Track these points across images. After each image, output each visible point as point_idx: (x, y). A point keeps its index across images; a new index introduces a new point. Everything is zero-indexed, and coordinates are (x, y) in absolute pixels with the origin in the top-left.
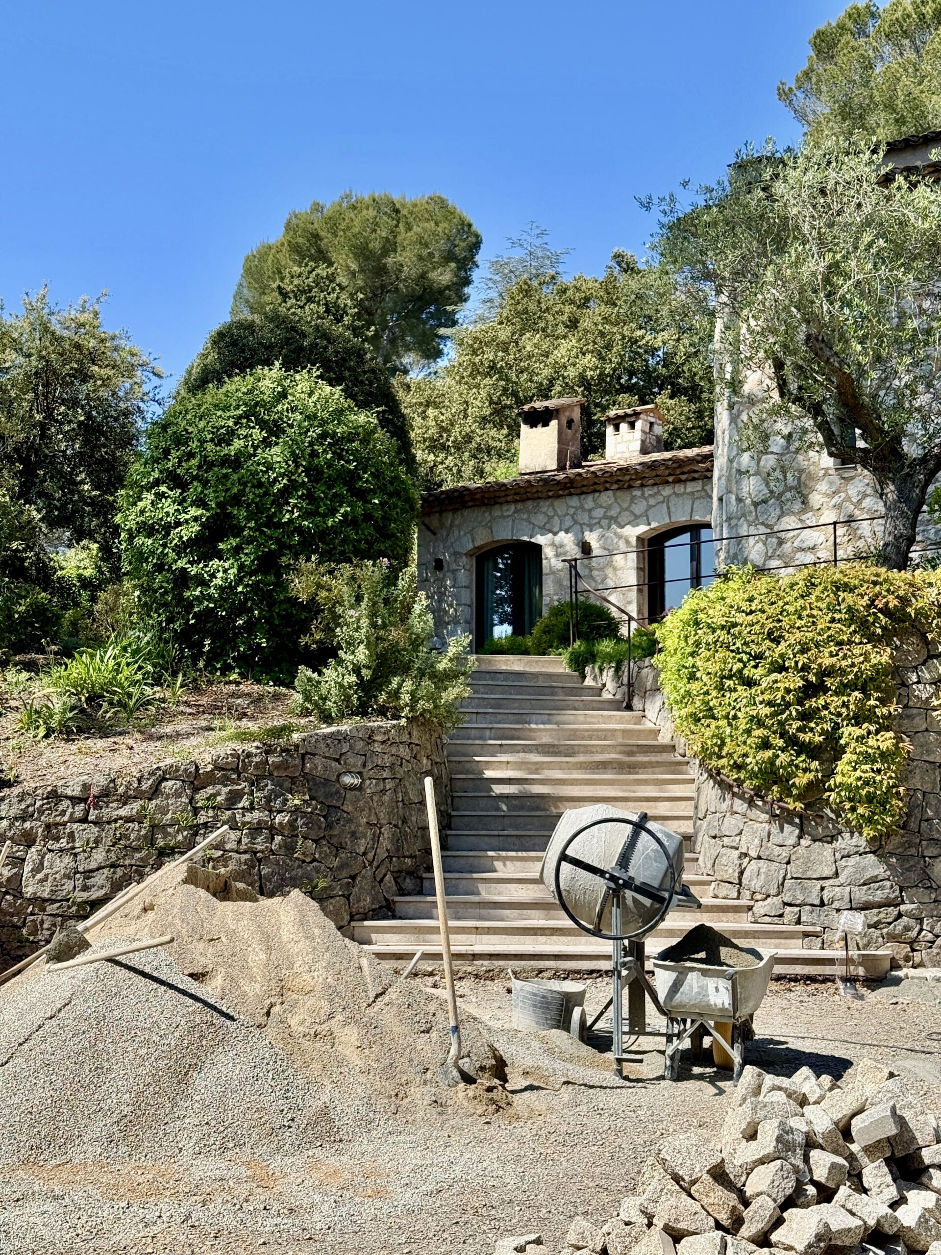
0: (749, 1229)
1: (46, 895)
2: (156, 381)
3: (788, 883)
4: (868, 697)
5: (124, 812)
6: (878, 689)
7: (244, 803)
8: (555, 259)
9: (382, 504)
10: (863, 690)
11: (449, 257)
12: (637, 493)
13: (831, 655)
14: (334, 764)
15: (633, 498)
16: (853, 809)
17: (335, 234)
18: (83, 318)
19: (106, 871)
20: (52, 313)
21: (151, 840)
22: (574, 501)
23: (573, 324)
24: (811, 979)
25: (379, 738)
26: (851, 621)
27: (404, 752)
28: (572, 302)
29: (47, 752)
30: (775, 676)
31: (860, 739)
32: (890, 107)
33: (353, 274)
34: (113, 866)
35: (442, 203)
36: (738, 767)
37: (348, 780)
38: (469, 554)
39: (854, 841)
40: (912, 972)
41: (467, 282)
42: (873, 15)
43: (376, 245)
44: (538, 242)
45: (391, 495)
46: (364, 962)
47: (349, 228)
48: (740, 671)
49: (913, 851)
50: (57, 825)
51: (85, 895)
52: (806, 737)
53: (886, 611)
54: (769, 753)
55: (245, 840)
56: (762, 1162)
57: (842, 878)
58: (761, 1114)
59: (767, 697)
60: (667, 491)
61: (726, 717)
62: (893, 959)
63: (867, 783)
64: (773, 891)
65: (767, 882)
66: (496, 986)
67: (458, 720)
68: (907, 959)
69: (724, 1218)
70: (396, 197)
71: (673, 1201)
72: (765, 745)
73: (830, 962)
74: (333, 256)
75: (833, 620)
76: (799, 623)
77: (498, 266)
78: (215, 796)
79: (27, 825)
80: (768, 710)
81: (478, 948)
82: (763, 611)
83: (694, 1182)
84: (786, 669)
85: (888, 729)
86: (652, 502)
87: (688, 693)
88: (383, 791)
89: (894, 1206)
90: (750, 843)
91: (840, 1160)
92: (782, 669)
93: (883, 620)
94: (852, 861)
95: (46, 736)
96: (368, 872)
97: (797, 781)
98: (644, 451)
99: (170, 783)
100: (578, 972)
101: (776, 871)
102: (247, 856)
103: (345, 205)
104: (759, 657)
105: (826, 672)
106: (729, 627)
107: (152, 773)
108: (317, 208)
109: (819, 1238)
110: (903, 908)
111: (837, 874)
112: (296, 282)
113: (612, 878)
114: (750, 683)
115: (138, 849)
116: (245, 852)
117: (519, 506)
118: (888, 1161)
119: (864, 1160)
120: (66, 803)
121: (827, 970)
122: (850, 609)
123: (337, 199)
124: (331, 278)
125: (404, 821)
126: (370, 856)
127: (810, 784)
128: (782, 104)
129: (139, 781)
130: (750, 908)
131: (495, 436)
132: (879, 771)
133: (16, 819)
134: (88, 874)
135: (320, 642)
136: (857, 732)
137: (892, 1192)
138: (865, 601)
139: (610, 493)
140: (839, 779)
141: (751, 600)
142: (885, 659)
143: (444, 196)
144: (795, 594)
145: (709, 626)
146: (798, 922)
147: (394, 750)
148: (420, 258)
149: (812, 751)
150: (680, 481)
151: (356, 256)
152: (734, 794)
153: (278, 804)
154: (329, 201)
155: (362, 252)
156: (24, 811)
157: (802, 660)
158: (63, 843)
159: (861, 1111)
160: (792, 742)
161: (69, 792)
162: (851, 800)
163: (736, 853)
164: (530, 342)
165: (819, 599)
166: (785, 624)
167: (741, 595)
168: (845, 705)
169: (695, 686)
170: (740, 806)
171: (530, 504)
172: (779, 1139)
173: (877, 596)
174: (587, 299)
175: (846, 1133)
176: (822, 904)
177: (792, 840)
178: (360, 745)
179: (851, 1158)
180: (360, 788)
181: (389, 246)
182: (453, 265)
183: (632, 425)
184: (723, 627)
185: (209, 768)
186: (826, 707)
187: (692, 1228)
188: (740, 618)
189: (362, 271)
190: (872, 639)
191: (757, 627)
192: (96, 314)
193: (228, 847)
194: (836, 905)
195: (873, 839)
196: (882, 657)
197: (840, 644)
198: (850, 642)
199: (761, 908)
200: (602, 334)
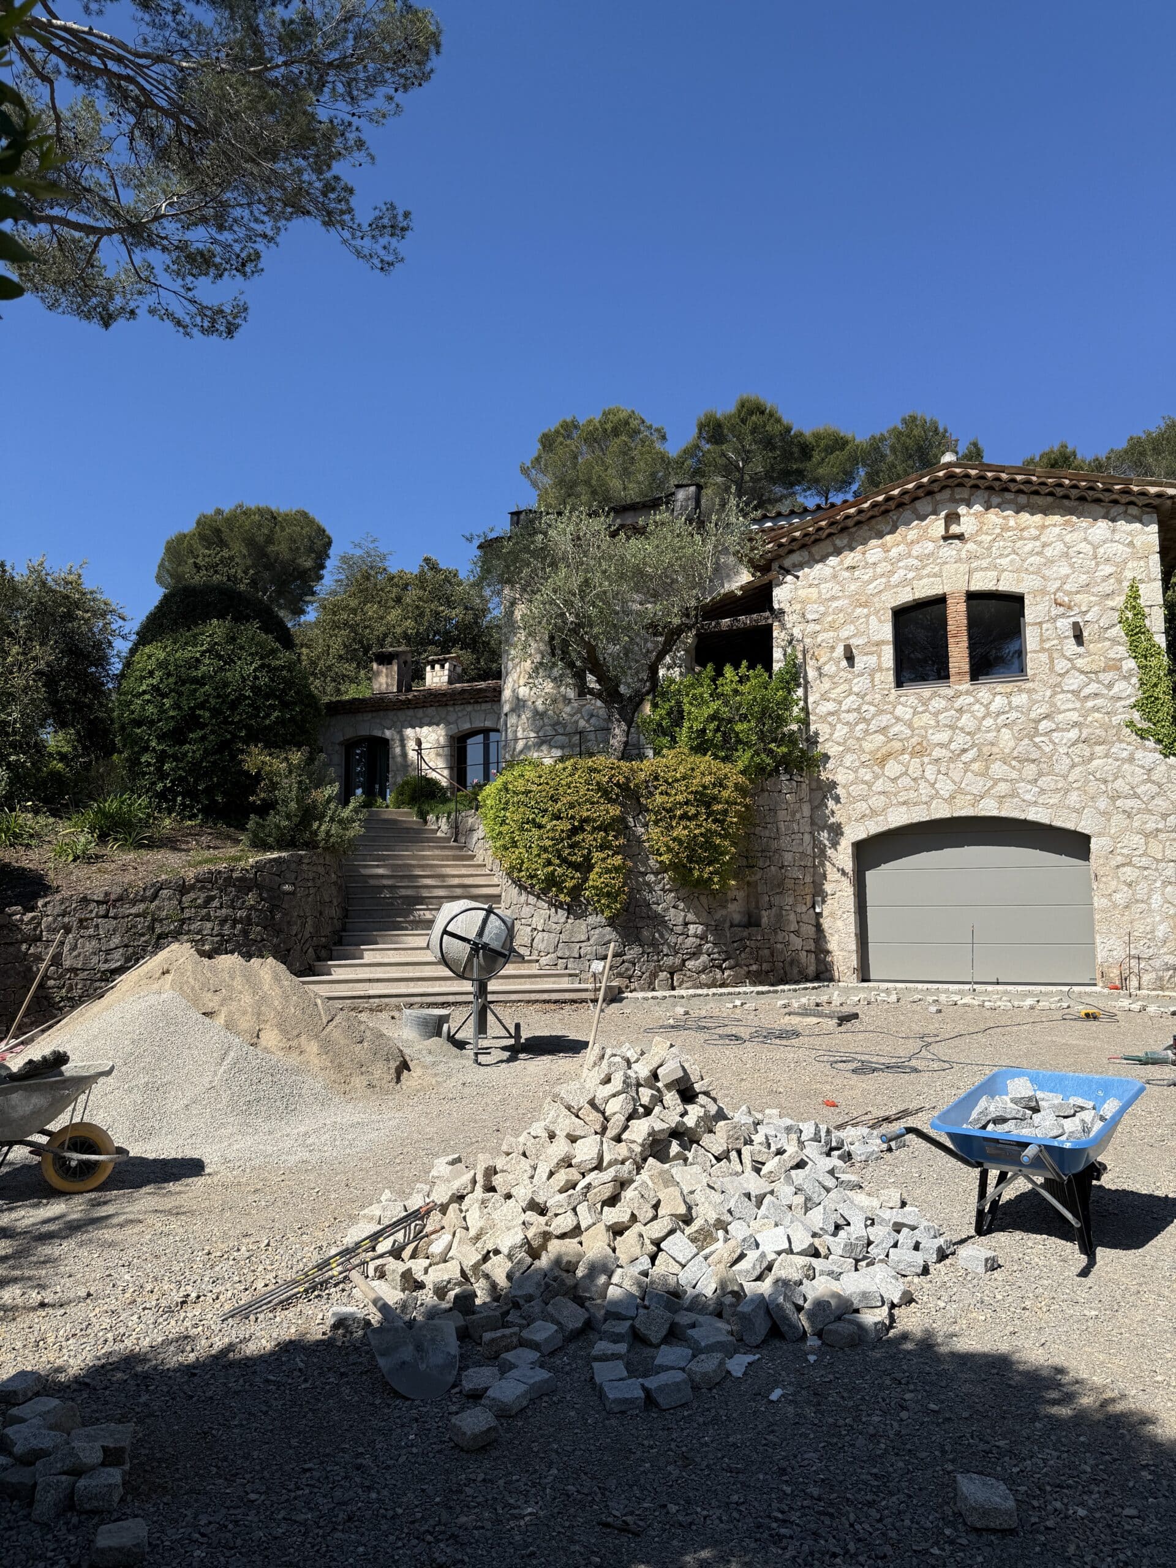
0: (611, 1132)
1: (79, 966)
2: (121, 622)
3: (560, 945)
4: (608, 835)
5: (133, 911)
6: (613, 830)
7: (216, 903)
8: (383, 558)
9: (301, 711)
10: (606, 831)
11: (311, 550)
12: (451, 709)
13: (588, 810)
14: (277, 878)
15: (448, 712)
16: (599, 901)
17: (232, 530)
18: (71, 578)
19: (121, 950)
20: (47, 574)
21: (152, 928)
22: (410, 713)
23: (398, 600)
24: (574, 1001)
25: (306, 861)
26: (599, 790)
27: (321, 870)
28: (397, 586)
29: (76, 872)
30: (554, 822)
31: (604, 860)
32: (587, 483)
33: (245, 556)
34: (126, 946)
35: (305, 515)
36: (531, 877)
37: (286, 887)
38: (341, 744)
39: (598, 919)
40: (629, 995)
41: (323, 567)
42: (576, 427)
43: (261, 539)
44: (372, 546)
45: (306, 706)
46: (319, 1001)
47: (241, 526)
48: (534, 820)
49: (631, 924)
50: (87, 919)
51: (106, 966)
52: (574, 858)
53: (618, 785)
54: (551, 868)
55: (216, 928)
56: (614, 1096)
57: (591, 942)
58: (613, 1069)
59: (551, 835)
60: (469, 708)
61: (525, 847)
62: (620, 988)
63: (607, 885)
64: (551, 950)
65: (548, 945)
66: (384, 1015)
67: (356, 849)
68: (627, 987)
69: (598, 1128)
70: (274, 508)
71: (567, 1121)
72: (549, 863)
73: (586, 990)
74: (231, 545)
75: (588, 790)
76: (569, 791)
77: (345, 559)
78: (196, 899)
79: (66, 920)
80: (551, 843)
81: (371, 992)
82: (547, 784)
83: (580, 1109)
84: (561, 819)
85: (618, 854)
86: (460, 714)
87: (500, 833)
88: (308, 895)
89: (682, 1116)
90: (538, 922)
91: (655, 1093)
92: (558, 818)
93: (616, 790)
94: (597, 931)
95: (74, 860)
96: (298, 947)
97: (567, 884)
98: (450, 682)
99: (165, 891)
100: (435, 1004)
101: (553, 938)
102: (218, 938)
103: (238, 511)
104: (546, 811)
105: (586, 820)
106: (527, 793)
107: (153, 885)
108: (219, 512)
109: (649, 1135)
110: (625, 957)
111: (588, 939)
112: (207, 560)
113: (475, 944)
114: (540, 826)
115: (143, 935)
116: (217, 936)
117: (374, 714)
118: (678, 1091)
119: (665, 1091)
120: (93, 905)
121: (584, 995)
122: (598, 783)
123: (233, 507)
124: (231, 558)
125: (321, 914)
126: (299, 936)
127: (574, 887)
128: (523, 477)
129: (144, 890)
130: (537, 961)
131: (349, 668)
132: (614, 878)
133: (58, 916)
134: (108, 952)
135: (263, 800)
136: (602, 855)
137: (680, 1109)
138: (606, 779)
139: (433, 708)
140: (591, 883)
141: (540, 777)
142: (618, 812)
143: (306, 511)
144: (566, 774)
145: (514, 792)
146: (566, 968)
147: (315, 869)
148: (290, 549)
149: (576, 866)
150: (477, 702)
151: (247, 545)
152: (529, 893)
153: (239, 904)
154: (227, 508)
155: (250, 542)
156: (64, 910)
157: (571, 812)
158: (91, 931)
159: (661, 1065)
160: (564, 861)
161: (96, 898)
162: (597, 895)
163: (530, 928)
164: (371, 609)
165: (580, 777)
166: (561, 790)
167: (533, 774)
168: (595, 839)
169: (504, 829)
170: (532, 899)
171: (382, 713)
172: (624, 1082)
173: (613, 776)
174: (407, 585)
175: (655, 1076)
176: (580, 957)
177: (563, 920)
178: (293, 866)
179: (658, 1090)
180: (293, 893)
181: (270, 540)
182: (313, 555)
183: (443, 667)
184: (523, 793)
185: (193, 881)
186: (583, 840)
187: (582, 1134)
188: (534, 788)
189: (250, 555)
190: (610, 801)
191: (544, 793)
192: (80, 576)
193: (205, 933)
194: (588, 957)
195: (610, 918)
196: (615, 811)
197: (592, 803)
198: (598, 802)
199: (544, 961)
200: (417, 607)
